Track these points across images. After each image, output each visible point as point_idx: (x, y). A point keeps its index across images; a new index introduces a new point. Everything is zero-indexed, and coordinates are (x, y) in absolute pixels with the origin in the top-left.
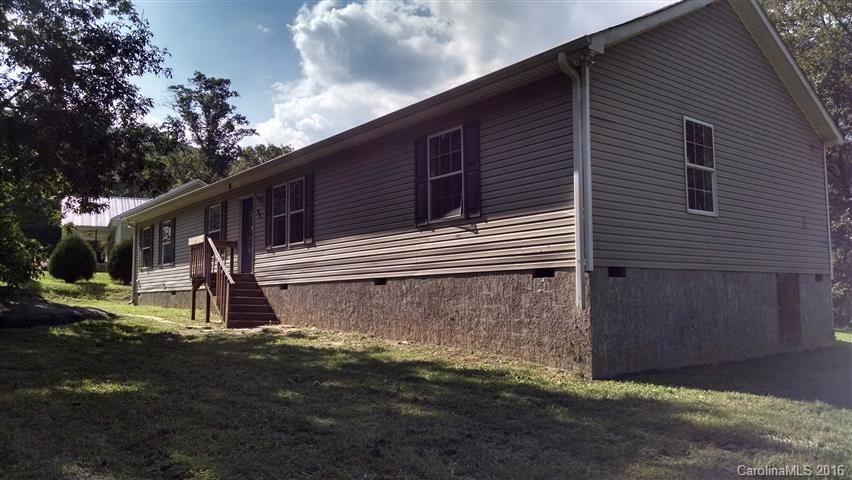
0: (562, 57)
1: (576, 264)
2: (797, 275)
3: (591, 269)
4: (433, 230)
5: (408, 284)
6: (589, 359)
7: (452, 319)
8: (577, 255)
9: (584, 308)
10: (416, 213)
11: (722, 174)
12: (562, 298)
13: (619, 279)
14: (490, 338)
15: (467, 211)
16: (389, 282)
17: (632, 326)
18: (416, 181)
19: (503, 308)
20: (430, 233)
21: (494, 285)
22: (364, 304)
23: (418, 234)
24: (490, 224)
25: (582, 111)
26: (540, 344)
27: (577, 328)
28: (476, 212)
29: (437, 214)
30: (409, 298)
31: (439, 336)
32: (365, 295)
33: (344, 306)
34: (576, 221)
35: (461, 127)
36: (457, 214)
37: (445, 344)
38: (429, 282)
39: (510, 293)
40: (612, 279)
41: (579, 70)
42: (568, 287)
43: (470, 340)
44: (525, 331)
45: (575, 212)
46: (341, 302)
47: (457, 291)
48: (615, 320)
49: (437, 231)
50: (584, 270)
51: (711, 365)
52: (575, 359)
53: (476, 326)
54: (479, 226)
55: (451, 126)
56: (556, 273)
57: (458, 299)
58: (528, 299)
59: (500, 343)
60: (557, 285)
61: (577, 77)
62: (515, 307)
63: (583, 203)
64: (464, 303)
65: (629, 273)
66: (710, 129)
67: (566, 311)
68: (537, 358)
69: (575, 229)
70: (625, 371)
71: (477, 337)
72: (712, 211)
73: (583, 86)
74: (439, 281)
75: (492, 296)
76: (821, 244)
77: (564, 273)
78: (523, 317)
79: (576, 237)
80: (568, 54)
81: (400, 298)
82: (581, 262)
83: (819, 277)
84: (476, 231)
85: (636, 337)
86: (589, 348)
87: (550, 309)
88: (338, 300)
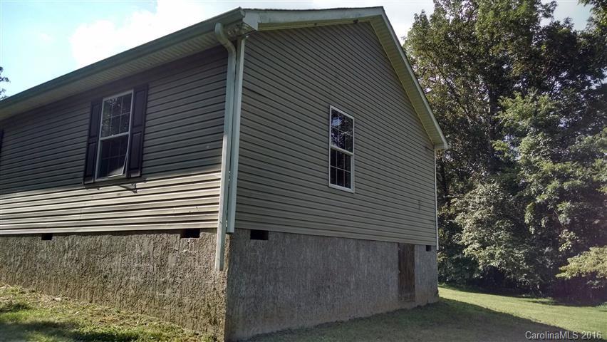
0: (218, 27)
1: (218, 225)
2: (413, 246)
3: (232, 230)
4: (98, 187)
5: (70, 240)
6: (223, 321)
7: (106, 277)
8: (219, 216)
9: (221, 269)
10: (85, 171)
11: (359, 158)
12: (204, 259)
13: (261, 241)
14: (137, 297)
15: (130, 170)
16: (54, 237)
17: (271, 288)
18: (88, 141)
19: (151, 267)
20: (95, 191)
21: (145, 244)
22: (30, 259)
23: (85, 191)
24: (148, 184)
25: (236, 80)
26: (180, 305)
27: (215, 289)
28: (137, 170)
29: (104, 173)
30: (70, 255)
31: (92, 293)
32: (32, 248)
33: (12, 260)
34: (221, 184)
35: (132, 91)
36: (120, 173)
37: (96, 301)
38: (89, 239)
39: (159, 252)
40: (253, 241)
41: (236, 44)
42: (210, 248)
43: (118, 298)
44: (168, 291)
45: (220, 175)
46: (10, 255)
47: (113, 249)
48: (254, 282)
49: (102, 190)
50: (226, 231)
51: (342, 322)
52: (210, 321)
53: (126, 284)
54: (139, 185)
55: (123, 91)
56: (201, 234)
57: (113, 257)
58: (174, 259)
59: (145, 303)
60: (200, 246)
61: (233, 50)
62: (162, 266)
63: (230, 167)
64: (118, 261)
65: (271, 236)
66: (352, 120)
67: (206, 272)
68: (177, 319)
69: (220, 191)
70: (260, 333)
71: (124, 296)
72: (350, 188)
73: (238, 58)
74: (98, 238)
75: (143, 254)
76: (430, 222)
77: (208, 234)
78: (168, 276)
79: (220, 199)
80: (224, 26)
81: (62, 254)
82: (223, 223)
83: (428, 248)
84: (135, 190)
85: (274, 298)
86: (224, 310)
87: (192, 270)
88: (8, 254)
